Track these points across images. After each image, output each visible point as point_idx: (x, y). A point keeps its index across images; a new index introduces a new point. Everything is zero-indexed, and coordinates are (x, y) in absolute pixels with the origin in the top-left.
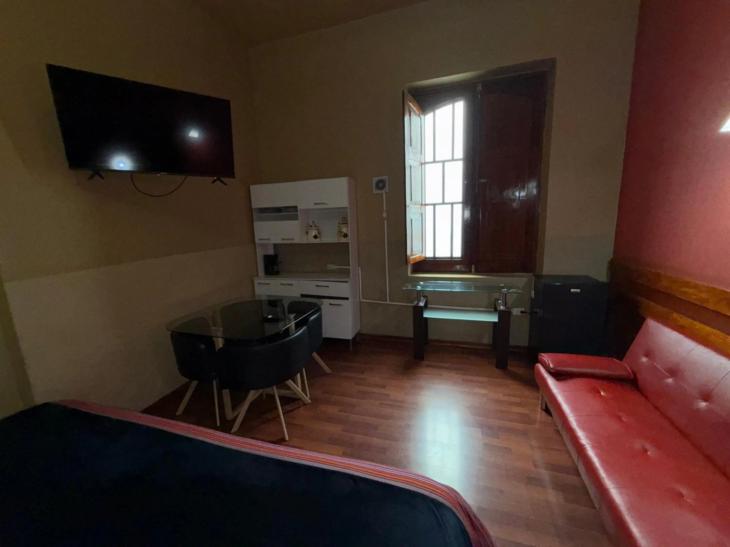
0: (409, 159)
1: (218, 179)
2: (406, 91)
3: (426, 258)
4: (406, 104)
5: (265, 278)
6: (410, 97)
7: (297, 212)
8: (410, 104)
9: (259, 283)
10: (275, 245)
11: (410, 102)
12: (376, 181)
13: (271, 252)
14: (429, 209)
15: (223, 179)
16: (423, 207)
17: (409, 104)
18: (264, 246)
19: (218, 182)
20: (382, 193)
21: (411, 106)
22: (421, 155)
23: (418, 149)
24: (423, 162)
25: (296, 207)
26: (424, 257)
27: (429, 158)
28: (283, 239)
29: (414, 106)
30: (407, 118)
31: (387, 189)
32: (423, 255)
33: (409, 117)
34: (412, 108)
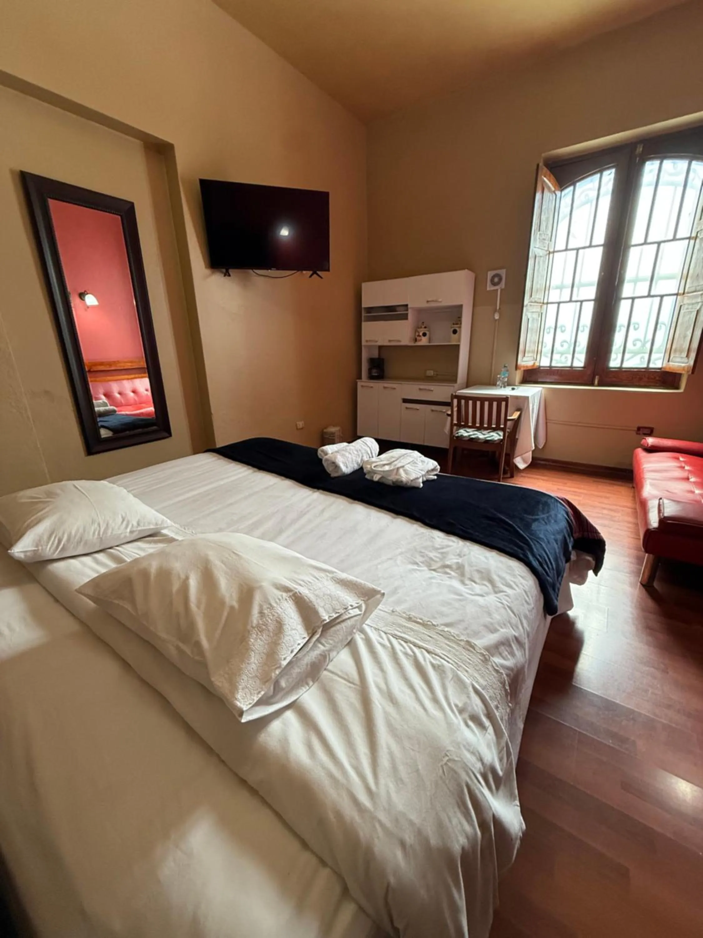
0: (535, 247)
1: (315, 273)
2: (541, 164)
3: (540, 367)
4: (539, 179)
5: (367, 381)
6: (545, 169)
7: (407, 310)
8: (545, 179)
9: (362, 386)
10: (380, 347)
11: (545, 177)
12: (492, 275)
13: (375, 355)
14: (552, 308)
15: (319, 273)
16: (545, 306)
17: (543, 179)
18: (369, 347)
19: (315, 275)
20: (497, 290)
21: (544, 181)
22: (550, 242)
23: (548, 235)
24: (551, 250)
25: (407, 305)
26: (537, 366)
27: (560, 245)
28: (390, 341)
29: (550, 181)
30: (538, 196)
31: (503, 285)
32: (537, 364)
33: (541, 196)
34: (546, 184)
